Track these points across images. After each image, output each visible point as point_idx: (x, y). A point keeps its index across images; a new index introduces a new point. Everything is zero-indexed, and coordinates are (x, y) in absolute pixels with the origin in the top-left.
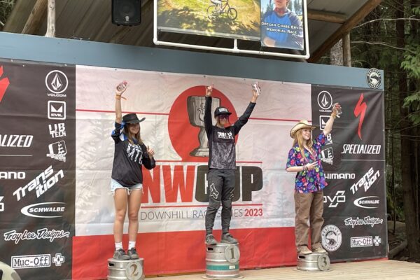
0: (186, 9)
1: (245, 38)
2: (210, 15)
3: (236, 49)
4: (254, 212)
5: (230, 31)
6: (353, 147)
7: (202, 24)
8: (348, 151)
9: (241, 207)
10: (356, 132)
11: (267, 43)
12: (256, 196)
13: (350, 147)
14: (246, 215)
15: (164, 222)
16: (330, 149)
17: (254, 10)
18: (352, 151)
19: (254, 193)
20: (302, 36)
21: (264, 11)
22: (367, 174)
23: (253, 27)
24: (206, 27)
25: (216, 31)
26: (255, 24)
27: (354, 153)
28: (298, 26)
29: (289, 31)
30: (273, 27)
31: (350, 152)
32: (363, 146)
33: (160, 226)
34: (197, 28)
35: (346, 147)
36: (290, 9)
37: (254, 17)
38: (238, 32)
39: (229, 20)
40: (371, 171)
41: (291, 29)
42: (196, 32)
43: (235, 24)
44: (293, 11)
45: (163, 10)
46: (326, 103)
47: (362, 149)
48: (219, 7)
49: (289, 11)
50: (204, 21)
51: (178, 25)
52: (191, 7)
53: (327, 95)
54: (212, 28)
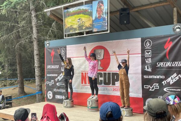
0: (71, 26)
1: (87, 30)
2: (77, 26)
3: (85, 35)
4: (117, 90)
5: (82, 29)
6: (164, 64)
7: (75, 29)
8: (160, 66)
9: (111, 88)
10: (165, 56)
11: (95, 30)
12: (117, 84)
13: (162, 64)
14: (113, 90)
15: (88, 90)
16: (150, 65)
17: (90, 20)
18: (163, 65)
19: (116, 83)
20: (107, 24)
21: (94, 19)
22: (172, 76)
23: (90, 26)
24: (76, 30)
25: (79, 31)
26: (91, 25)
27: (164, 66)
28: (106, 21)
29: (102, 24)
30: (97, 24)
31: (162, 66)
32: (169, 63)
33: (86, 91)
34: (74, 31)
35: (159, 64)
36: (103, 15)
37: (91, 22)
38: (85, 29)
39: (82, 26)
40: (175, 75)
41: (103, 23)
42: (74, 32)
43: (84, 27)
44: (104, 16)
45: (66, 28)
46: (149, 45)
47: (169, 64)
48: (80, 23)
49: (103, 16)
50: (76, 28)
51: (69, 31)
52: (72, 25)
53: (149, 41)
54: (78, 30)
